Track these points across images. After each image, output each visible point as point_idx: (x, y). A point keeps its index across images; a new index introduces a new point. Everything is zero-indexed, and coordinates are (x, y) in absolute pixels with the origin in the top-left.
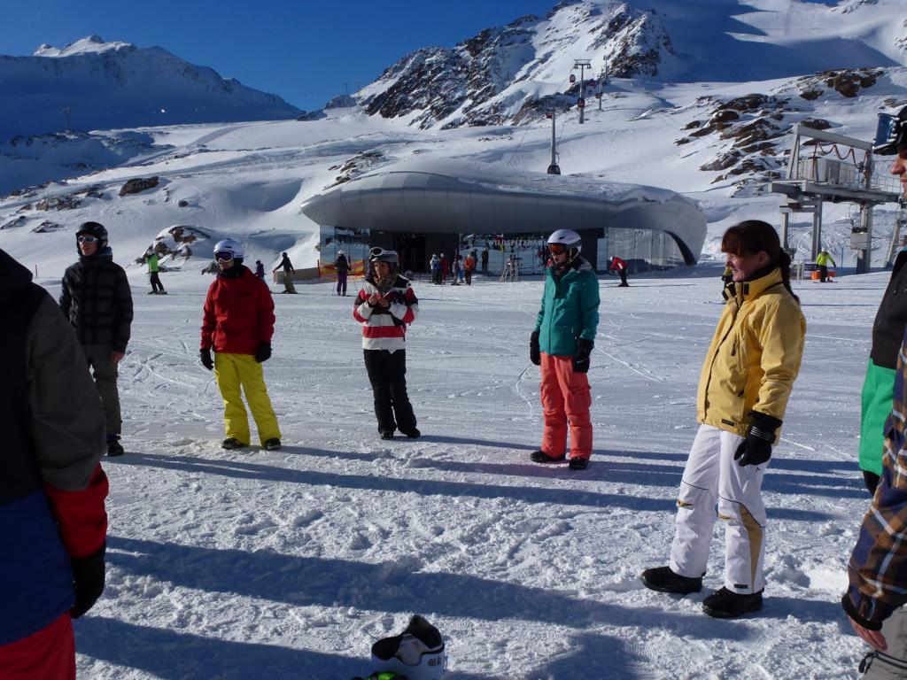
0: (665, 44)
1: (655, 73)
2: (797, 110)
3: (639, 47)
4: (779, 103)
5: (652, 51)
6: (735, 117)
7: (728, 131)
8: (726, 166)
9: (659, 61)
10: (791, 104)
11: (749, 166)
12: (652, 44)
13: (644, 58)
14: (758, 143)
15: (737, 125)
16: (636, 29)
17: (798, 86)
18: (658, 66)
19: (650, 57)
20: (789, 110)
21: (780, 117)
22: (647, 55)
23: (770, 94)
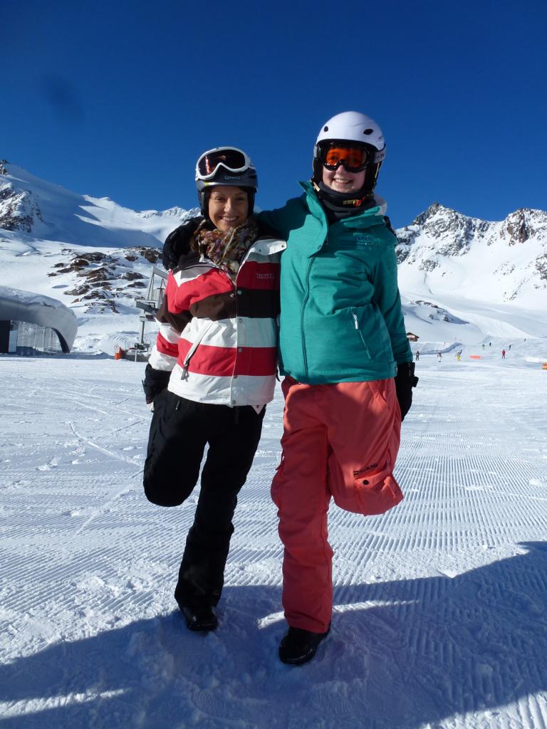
0: (38, 214)
1: (29, 231)
2: (123, 265)
3: (19, 212)
4: (113, 260)
5: (28, 216)
6: (87, 264)
7: (82, 272)
8: (81, 293)
9: (33, 223)
10: (119, 262)
11: (95, 295)
12: (28, 212)
13: (22, 220)
14: (101, 282)
15: (87, 269)
16: (18, 200)
17: (124, 252)
18: (32, 226)
19: (27, 220)
20: (119, 265)
21: (114, 268)
22: (25, 218)
23: (108, 254)
